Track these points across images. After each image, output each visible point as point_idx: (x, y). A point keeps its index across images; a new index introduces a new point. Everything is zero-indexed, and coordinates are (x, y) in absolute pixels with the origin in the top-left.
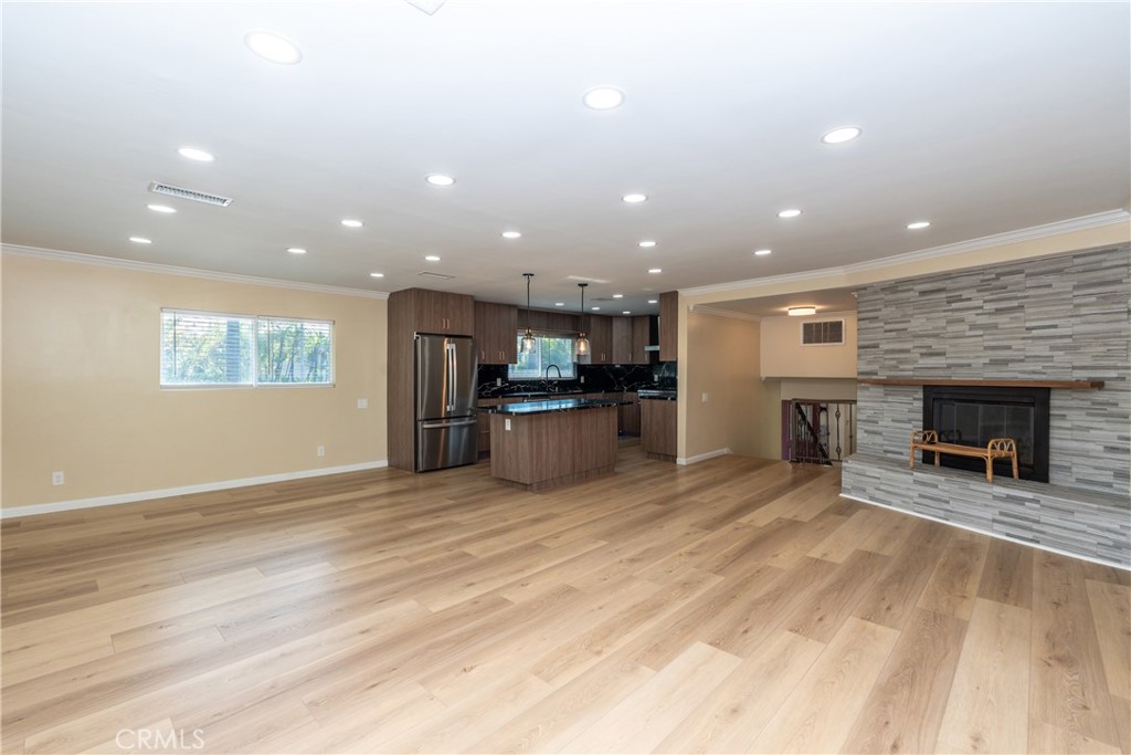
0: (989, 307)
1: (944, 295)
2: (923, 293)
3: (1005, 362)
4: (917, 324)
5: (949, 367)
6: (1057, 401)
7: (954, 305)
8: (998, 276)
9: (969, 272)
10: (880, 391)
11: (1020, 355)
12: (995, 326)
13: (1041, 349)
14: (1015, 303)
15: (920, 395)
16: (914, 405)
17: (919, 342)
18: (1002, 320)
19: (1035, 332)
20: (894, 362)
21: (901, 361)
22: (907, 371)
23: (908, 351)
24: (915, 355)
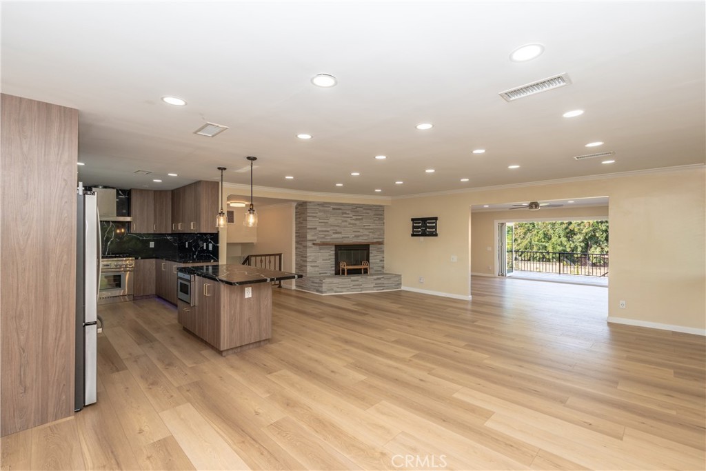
0: (354, 217)
1: (341, 211)
2: (334, 209)
3: (358, 236)
4: (332, 221)
5: (343, 238)
6: (371, 248)
7: (344, 215)
8: (357, 207)
9: (348, 205)
10: (317, 247)
11: (362, 234)
12: (355, 224)
13: (366, 232)
14: (360, 217)
15: (333, 248)
16: (331, 253)
17: (332, 228)
18: (357, 222)
19: (366, 227)
20: (323, 236)
21: (326, 235)
22: (328, 240)
23: (328, 231)
24: (331, 233)
